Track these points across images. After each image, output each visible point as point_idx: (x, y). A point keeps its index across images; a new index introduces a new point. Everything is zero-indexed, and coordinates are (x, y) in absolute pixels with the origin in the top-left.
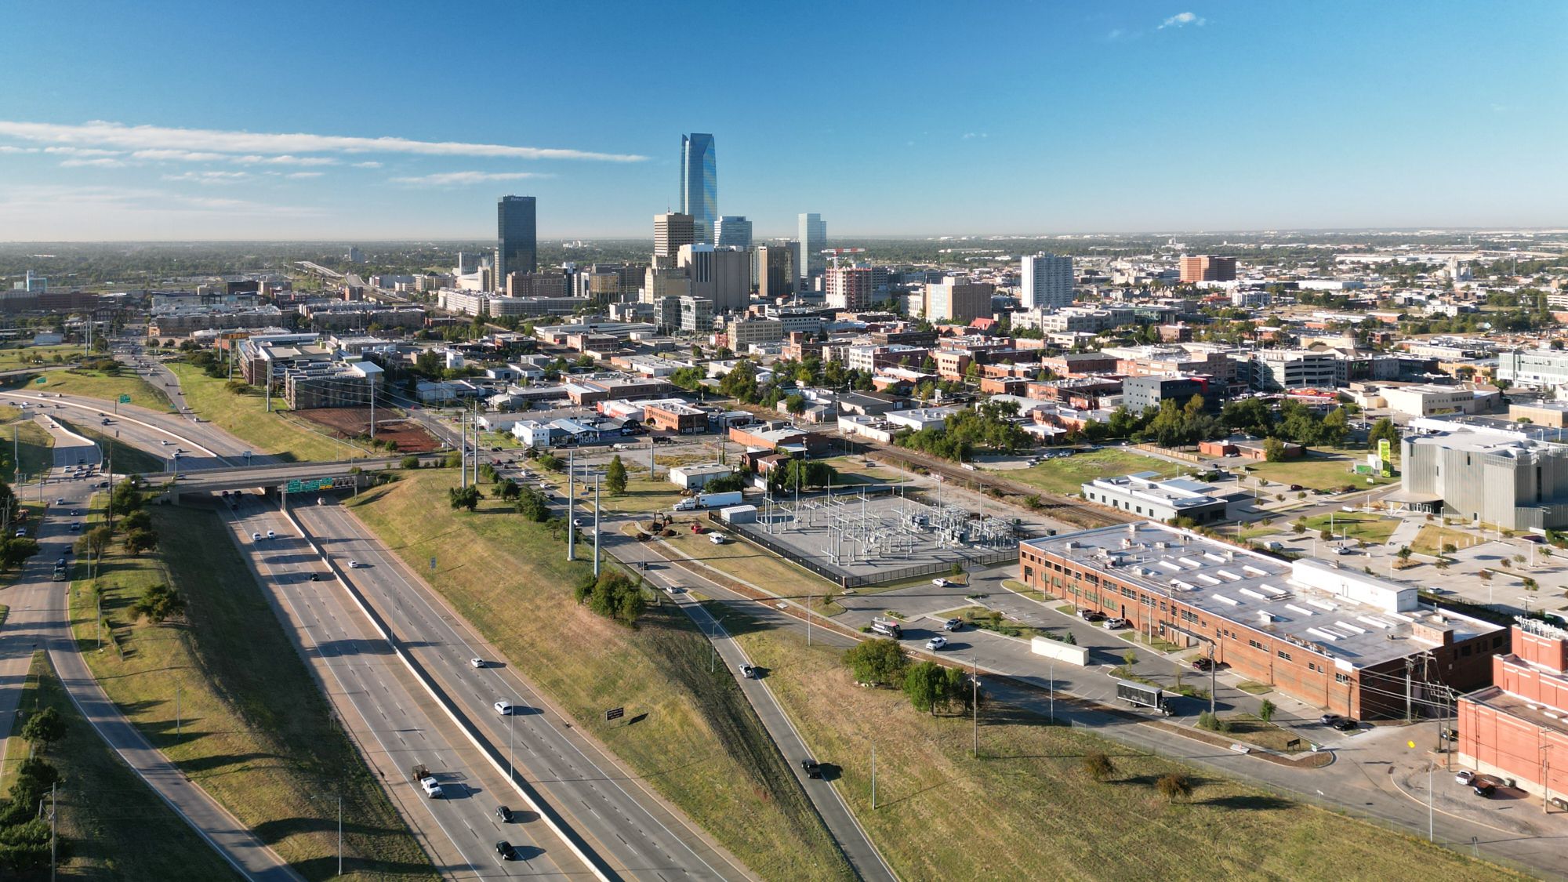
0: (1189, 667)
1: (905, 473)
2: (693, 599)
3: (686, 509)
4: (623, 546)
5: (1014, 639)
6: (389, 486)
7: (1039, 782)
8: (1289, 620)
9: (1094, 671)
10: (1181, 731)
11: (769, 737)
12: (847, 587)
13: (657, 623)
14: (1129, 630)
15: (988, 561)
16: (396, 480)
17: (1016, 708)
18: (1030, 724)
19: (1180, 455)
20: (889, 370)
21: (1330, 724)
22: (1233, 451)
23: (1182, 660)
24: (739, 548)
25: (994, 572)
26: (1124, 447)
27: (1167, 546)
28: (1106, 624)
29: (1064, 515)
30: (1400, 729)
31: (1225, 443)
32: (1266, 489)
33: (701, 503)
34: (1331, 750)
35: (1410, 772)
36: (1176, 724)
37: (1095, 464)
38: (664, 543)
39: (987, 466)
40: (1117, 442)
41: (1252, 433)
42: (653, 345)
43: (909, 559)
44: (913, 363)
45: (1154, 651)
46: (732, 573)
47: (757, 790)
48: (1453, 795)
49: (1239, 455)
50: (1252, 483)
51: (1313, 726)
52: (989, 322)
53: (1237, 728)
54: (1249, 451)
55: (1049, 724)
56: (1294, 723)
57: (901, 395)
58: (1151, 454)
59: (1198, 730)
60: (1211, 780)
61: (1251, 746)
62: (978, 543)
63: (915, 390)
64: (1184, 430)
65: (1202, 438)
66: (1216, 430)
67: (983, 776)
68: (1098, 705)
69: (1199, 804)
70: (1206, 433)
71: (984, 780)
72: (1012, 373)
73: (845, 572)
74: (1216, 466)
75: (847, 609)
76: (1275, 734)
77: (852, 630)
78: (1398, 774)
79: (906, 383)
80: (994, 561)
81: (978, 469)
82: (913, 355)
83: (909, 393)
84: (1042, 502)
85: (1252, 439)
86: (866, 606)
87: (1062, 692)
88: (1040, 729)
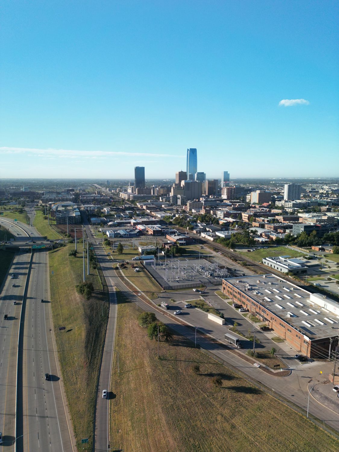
0: (259, 329)
1: (212, 251)
2: (115, 290)
3: (136, 260)
4: (108, 271)
5: (205, 313)
6: (62, 248)
7: (173, 371)
8: (298, 317)
9: (225, 327)
10: (240, 355)
11: (104, 341)
12: (164, 289)
13: (96, 298)
14: (247, 313)
15: (215, 283)
16: (64, 246)
17: (188, 339)
18: (187, 347)
19: (304, 250)
20: (226, 218)
21: (296, 358)
22: (323, 249)
23: (257, 326)
24: (142, 274)
25: (215, 288)
26: (287, 246)
27: (272, 284)
28: (240, 310)
29: (252, 269)
30: (324, 363)
31: (320, 247)
32: (327, 263)
33: (141, 258)
34: (292, 370)
35: (317, 383)
36: (240, 352)
37: (274, 251)
38: (121, 271)
39: (238, 250)
40: (286, 245)
41: (332, 244)
42: (166, 209)
43: (191, 281)
44: (235, 216)
45: (250, 321)
46: (133, 282)
47: (84, 362)
48: (329, 396)
49: (324, 251)
50: (323, 261)
51: (290, 358)
52: (267, 204)
53: (260, 356)
54: (328, 250)
55: (194, 347)
56: (284, 356)
57: (226, 227)
58: (295, 249)
59: (246, 356)
60: (237, 378)
61: (262, 364)
62: (216, 277)
63: (230, 225)
64: (307, 242)
65: (313, 245)
66: (318, 242)
67: (156, 367)
68: (217, 341)
69: (226, 388)
70: (314, 243)
71: (155, 368)
72: (263, 221)
73: (168, 284)
74: (314, 254)
75: (159, 297)
76: (274, 360)
77: (155, 305)
78: (312, 383)
79: (230, 222)
80: (218, 283)
81: (235, 251)
82: (236, 214)
83: (229, 226)
84: (248, 264)
85: (331, 246)
86: (166, 296)
87: (208, 335)
88: (190, 349)
